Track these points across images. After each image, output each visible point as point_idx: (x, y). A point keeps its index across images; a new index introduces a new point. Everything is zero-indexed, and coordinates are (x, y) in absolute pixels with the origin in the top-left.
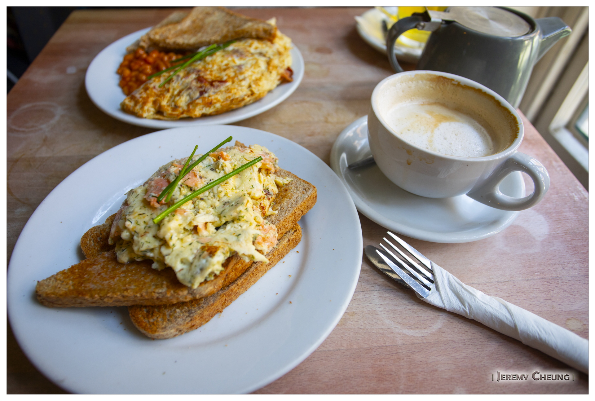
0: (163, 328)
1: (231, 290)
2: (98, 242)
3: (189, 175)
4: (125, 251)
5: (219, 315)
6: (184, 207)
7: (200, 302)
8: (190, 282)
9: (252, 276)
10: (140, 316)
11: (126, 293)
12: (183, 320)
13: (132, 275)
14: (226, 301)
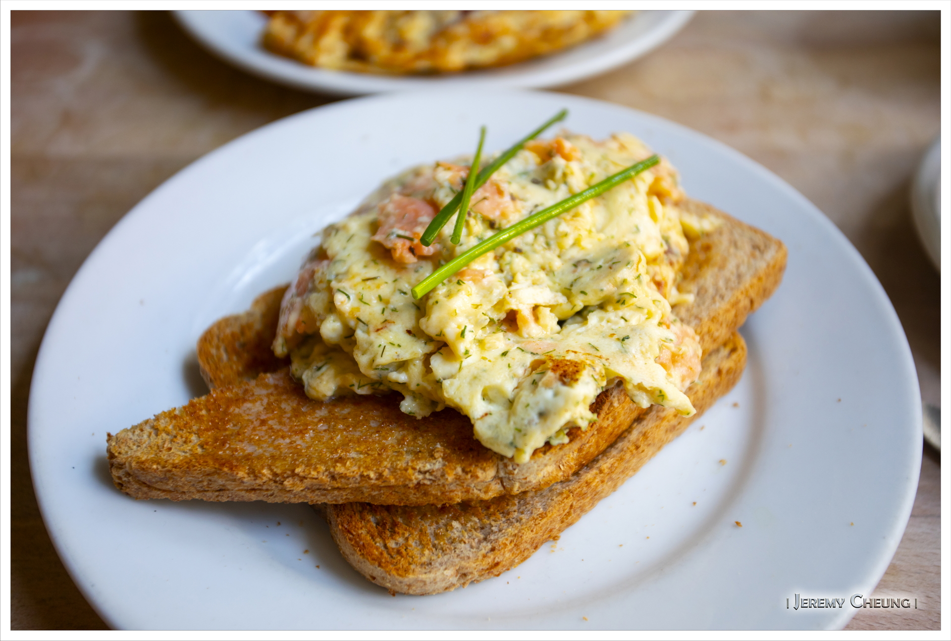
0: (422, 565)
1: (587, 483)
2: (238, 354)
3: (485, 191)
4: (324, 369)
5: (552, 546)
6: (477, 266)
7: (509, 507)
8: (512, 444)
9: (634, 452)
10: (363, 532)
11: (340, 469)
12: (472, 547)
13: (348, 427)
14: (572, 511)
